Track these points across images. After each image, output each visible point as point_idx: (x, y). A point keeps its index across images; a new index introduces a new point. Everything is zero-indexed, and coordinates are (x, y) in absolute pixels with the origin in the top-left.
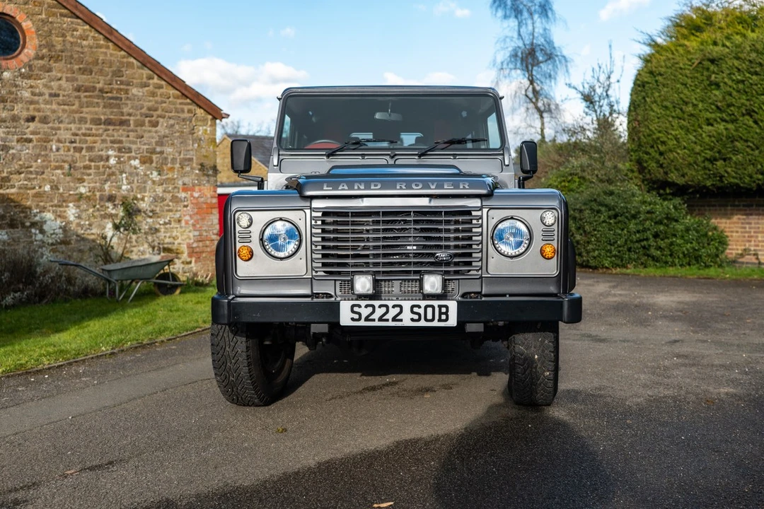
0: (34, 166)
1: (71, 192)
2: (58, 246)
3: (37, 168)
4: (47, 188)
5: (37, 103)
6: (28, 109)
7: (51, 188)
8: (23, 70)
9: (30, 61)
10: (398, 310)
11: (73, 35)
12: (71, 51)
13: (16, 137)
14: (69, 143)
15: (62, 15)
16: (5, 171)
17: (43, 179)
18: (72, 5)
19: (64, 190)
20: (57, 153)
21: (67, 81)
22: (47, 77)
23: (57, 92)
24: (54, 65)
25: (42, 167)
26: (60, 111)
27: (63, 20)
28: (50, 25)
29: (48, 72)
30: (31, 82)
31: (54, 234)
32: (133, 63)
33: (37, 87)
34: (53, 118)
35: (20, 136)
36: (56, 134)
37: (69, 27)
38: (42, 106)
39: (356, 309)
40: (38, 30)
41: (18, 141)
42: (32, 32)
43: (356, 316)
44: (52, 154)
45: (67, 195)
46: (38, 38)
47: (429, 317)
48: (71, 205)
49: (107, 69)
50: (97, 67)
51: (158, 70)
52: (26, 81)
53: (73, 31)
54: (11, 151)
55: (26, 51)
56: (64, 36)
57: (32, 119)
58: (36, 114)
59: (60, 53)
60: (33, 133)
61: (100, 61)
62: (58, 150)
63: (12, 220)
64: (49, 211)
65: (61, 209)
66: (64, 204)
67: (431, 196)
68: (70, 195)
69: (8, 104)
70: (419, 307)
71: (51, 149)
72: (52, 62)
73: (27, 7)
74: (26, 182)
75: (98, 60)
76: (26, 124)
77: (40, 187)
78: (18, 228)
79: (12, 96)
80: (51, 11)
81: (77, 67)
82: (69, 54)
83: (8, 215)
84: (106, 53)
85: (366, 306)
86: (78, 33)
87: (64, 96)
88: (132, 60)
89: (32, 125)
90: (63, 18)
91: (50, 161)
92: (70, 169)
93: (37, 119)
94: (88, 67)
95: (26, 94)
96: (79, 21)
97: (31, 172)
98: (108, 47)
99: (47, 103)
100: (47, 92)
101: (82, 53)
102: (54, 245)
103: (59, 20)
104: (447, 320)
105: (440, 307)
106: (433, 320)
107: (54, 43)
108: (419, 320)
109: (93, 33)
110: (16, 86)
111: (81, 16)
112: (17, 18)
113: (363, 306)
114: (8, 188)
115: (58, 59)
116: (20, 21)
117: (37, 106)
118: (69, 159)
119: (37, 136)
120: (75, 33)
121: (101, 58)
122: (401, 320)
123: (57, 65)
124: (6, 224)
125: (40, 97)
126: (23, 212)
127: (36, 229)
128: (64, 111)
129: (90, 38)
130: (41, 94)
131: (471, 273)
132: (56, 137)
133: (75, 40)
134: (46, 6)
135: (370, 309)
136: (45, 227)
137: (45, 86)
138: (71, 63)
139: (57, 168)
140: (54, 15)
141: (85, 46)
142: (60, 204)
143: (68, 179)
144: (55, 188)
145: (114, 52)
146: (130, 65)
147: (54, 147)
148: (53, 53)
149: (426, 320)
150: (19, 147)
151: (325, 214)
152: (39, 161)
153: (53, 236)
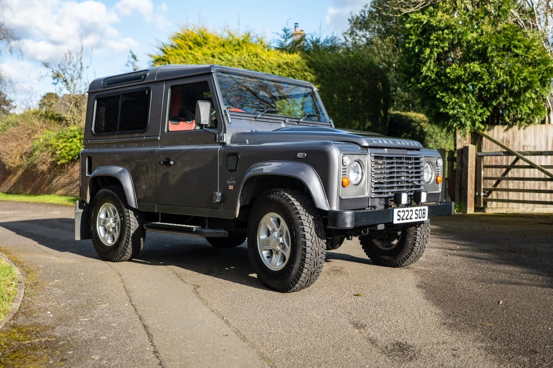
10: (411, 213)
39: (399, 213)
43: (399, 218)
47: (420, 216)
70: (418, 210)
104: (425, 217)
105: (424, 210)
108: (417, 218)
113: (401, 211)
122: (412, 219)
135: (403, 213)
151: (376, 157)
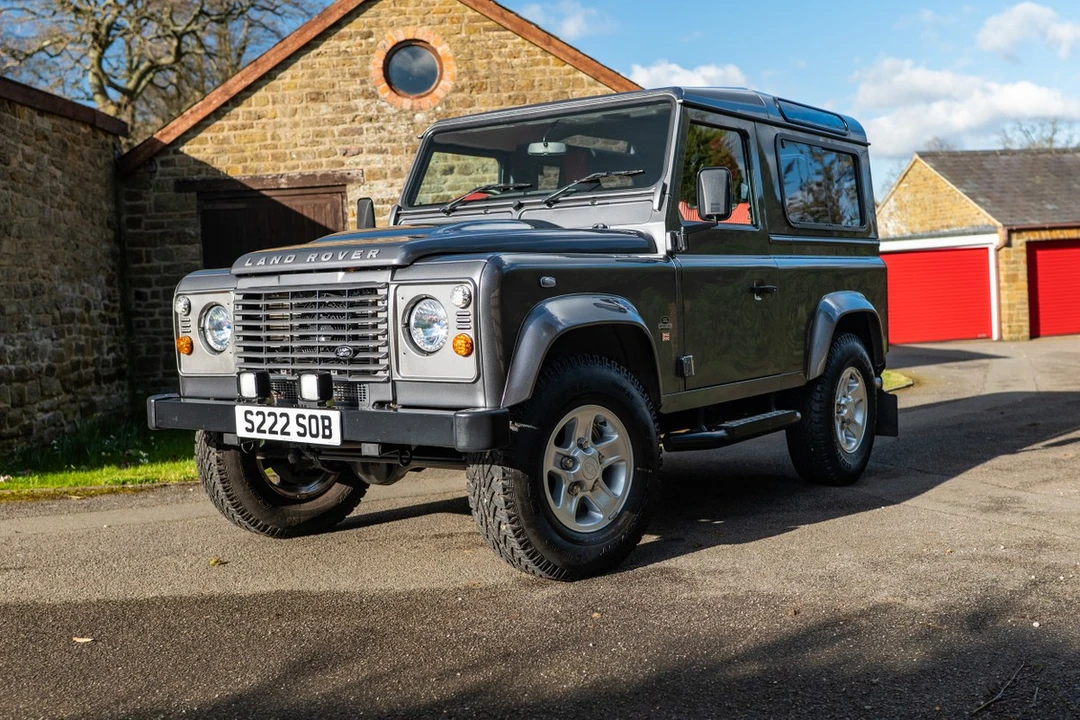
6: (445, 159)
8: (439, 109)
9: (447, 95)
10: (284, 419)
11: (500, 53)
12: (499, 74)
13: (431, 195)
15: (487, 29)
18: (497, 14)
24: (477, 96)
27: (488, 36)
28: (470, 45)
29: (469, 107)
32: (582, 79)
34: (476, 167)
35: (435, 194)
37: (495, 43)
39: (249, 416)
40: (456, 54)
42: (449, 58)
43: (250, 426)
46: (457, 65)
47: (314, 432)
49: (545, 93)
50: (533, 92)
51: (616, 84)
53: (500, 48)
55: (442, 82)
56: (489, 56)
57: (451, 171)
58: (456, 163)
59: (484, 80)
60: (452, 188)
61: (536, 84)
67: (345, 270)
70: (303, 417)
72: (474, 92)
73: (443, 26)
75: (534, 81)
76: (444, 177)
80: (473, 27)
81: (506, 95)
82: (496, 79)
84: (544, 72)
85: (258, 413)
86: (507, 50)
88: (580, 75)
89: (450, 178)
90: (487, 33)
93: (456, 170)
94: (521, 93)
96: (509, 33)
98: (547, 63)
101: (513, 76)
103: (483, 37)
104: (330, 437)
105: (323, 418)
106: (316, 436)
107: (477, 68)
108: (304, 435)
109: (528, 47)
111: (508, 26)
112: (432, 44)
113: (255, 413)
115: (481, 88)
116: (435, 47)
119: (456, 192)
120: (503, 50)
121: (537, 79)
122: (288, 434)
123: (480, 96)
129: (522, 54)
131: (379, 374)
133: (504, 59)
134: (466, 21)
135: (261, 417)
138: (498, 91)
140: (477, 30)
141: (517, 66)
145: (556, 68)
146: (578, 83)
148: (476, 81)
149: (312, 436)
151: (247, 296)
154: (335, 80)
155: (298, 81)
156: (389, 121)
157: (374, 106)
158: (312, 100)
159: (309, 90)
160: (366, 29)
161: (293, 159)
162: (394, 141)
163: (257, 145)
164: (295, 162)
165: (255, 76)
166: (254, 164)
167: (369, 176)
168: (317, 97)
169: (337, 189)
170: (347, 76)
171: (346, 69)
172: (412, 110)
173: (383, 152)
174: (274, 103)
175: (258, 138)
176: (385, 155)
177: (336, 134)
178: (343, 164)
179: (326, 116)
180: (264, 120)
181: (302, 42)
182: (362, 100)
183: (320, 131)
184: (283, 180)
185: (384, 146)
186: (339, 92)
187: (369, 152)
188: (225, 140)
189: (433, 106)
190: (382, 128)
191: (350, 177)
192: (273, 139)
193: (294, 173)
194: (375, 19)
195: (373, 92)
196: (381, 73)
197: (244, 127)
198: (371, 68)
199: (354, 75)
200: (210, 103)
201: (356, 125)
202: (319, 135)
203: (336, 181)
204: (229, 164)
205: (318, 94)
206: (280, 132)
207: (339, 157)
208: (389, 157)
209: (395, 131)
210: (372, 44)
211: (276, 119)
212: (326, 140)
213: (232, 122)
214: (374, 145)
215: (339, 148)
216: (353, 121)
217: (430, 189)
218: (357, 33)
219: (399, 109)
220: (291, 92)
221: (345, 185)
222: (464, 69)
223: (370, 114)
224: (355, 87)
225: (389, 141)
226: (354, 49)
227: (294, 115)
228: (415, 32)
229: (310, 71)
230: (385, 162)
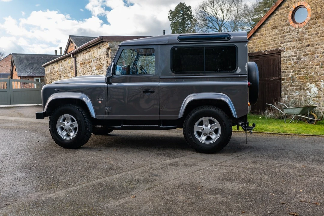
0: (309, 65)
1: (323, 75)
2: (316, 98)
3: (310, 66)
4: (313, 74)
5: (311, 38)
6: (307, 42)
7: (315, 73)
8: (306, 26)
9: (308, 22)
14: (322, 53)
16: (299, 67)
17: (312, 70)
19: (320, 74)
20: (317, 58)
21: (322, 26)
22: (314, 27)
23: (318, 32)
25: (312, 65)
26: (319, 40)
28: (316, 4)
29: (315, 24)
30: (309, 30)
31: (314, 93)
33: (311, 32)
34: (316, 44)
35: (304, 53)
36: (317, 50)
37: (323, 2)
38: (312, 39)
40: (312, 8)
41: (303, 55)
44: (315, 59)
45: (321, 76)
46: (312, 11)
48: (322, 81)
52: (307, 30)
54: (302, 60)
55: (307, 18)
57: (308, 45)
58: (310, 43)
59: (320, 15)
60: (308, 51)
62: (318, 57)
63: (301, 87)
64: (314, 83)
65: (318, 83)
66: (320, 80)
68: (322, 76)
69: (301, 42)
71: (315, 57)
72: (316, 19)
74: (306, 72)
76: (306, 48)
77: (311, 73)
78: (302, 90)
79: (302, 38)
82: (323, 14)
83: (299, 85)
87: (321, 33)
89: (308, 48)
91: (315, 62)
92: (322, 65)
93: (310, 45)
95: (307, 36)
97: (308, 68)
99: (314, 37)
100: (314, 33)
102: (314, 98)
103: (320, 1)
107: (318, 11)
110: (303, 33)
112: (305, 6)
114: (300, 74)
115: (319, 17)
117: (311, 40)
118: (321, 60)
119: (310, 52)
123: (318, 20)
124: (298, 88)
125: (312, 36)
126: (304, 84)
127: (308, 91)
128: (320, 40)
130: (312, 34)
132: (317, 51)
136: (312, 90)
137: (314, 31)
138: (323, 18)
139: (317, 65)
142: (318, 80)
143: (321, 69)
144: (316, 73)
147: (316, 56)
148: (317, 16)
150: (304, 58)
152: (311, 62)
153: (314, 94)
154: (279, 22)
155: (271, 24)
156: (292, 32)
157: (289, 28)
158: (274, 29)
159: (273, 26)
160: (287, 5)
161: (269, 46)
162: (294, 38)
163: (261, 43)
164: (269, 47)
165: (260, 24)
166: (261, 48)
167: (286, 49)
168: (275, 28)
169: (279, 54)
170: (282, 20)
171: (282, 18)
172: (298, 28)
173: (290, 41)
174: (265, 31)
175: (262, 41)
176: (291, 42)
177: (279, 37)
178: (281, 46)
179: (277, 33)
180: (263, 36)
181: (271, 13)
182: (286, 27)
183: (275, 37)
184: (266, 52)
185: (291, 40)
186: (280, 25)
187: (287, 42)
188: (255, 42)
189: (304, 26)
190: (291, 34)
191: (281, 50)
192: (265, 41)
193: (269, 50)
194: (290, 2)
195: (288, 24)
196: (291, 18)
197: (259, 38)
198: (288, 17)
199: (284, 20)
200: (251, 33)
201: (284, 34)
202: (275, 38)
203: (278, 51)
204: (256, 49)
205: (275, 27)
206: (266, 39)
207: (280, 44)
208: (292, 43)
209: (294, 35)
210: (289, 9)
211: (266, 35)
212: (277, 40)
213: (256, 37)
214: (288, 40)
215: (279, 42)
216: (283, 33)
217: (302, 52)
218: (285, 7)
219: (295, 28)
220: (269, 27)
221: (281, 52)
222: (314, 12)
223: (288, 30)
224: (284, 23)
225: (292, 38)
226: (284, 12)
227: (269, 33)
228: (300, 3)
229: (274, 20)
230: (291, 44)
